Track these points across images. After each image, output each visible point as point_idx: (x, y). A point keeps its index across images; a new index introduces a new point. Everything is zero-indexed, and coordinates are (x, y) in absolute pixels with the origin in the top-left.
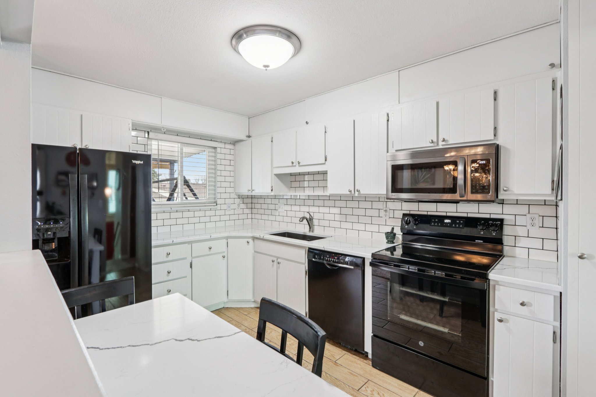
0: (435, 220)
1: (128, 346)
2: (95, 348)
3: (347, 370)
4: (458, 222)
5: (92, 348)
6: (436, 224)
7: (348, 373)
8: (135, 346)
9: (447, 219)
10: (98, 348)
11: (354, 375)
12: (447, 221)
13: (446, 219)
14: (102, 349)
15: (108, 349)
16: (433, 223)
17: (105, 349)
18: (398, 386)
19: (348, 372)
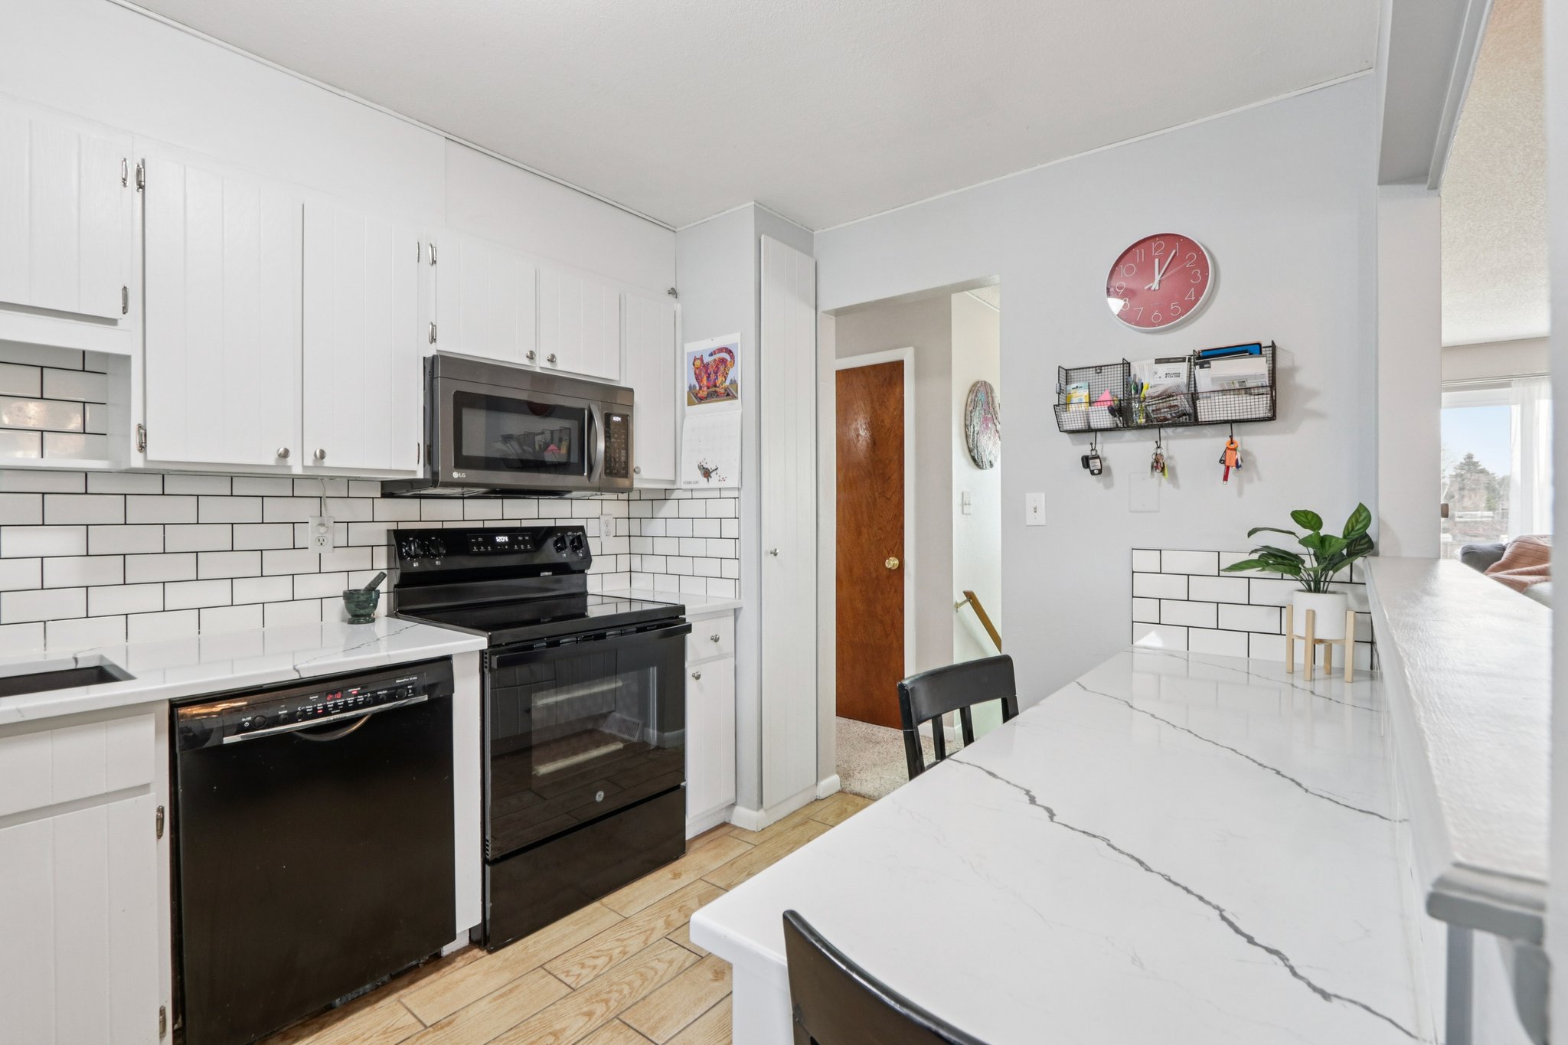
0: (477, 539)
1: (1152, 871)
2: (1231, 924)
3: (483, 1004)
4: (520, 538)
5: (1237, 930)
6: (482, 548)
7: (500, 1001)
8: (1138, 860)
9: (501, 536)
10: (1224, 918)
11: (511, 991)
12: (501, 539)
13: (498, 536)
14: (1217, 908)
15: (1201, 898)
16: (475, 548)
17: (1209, 903)
18: (576, 927)
19: (490, 1002)
